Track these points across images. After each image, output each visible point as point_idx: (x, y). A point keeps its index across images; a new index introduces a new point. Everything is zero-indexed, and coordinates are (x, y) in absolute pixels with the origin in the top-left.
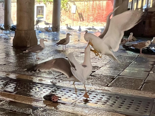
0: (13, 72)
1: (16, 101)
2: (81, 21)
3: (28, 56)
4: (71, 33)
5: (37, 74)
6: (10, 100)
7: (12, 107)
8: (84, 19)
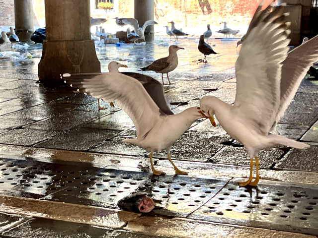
0: (41, 146)
1: (51, 217)
2: (204, 14)
3: (79, 105)
4: (182, 44)
5: (101, 147)
6: (34, 217)
7: (41, 232)
8: (212, 7)
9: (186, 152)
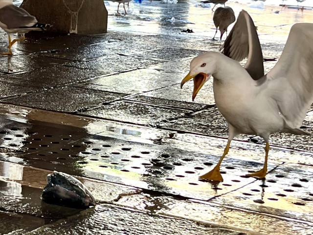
9: (219, 128)
